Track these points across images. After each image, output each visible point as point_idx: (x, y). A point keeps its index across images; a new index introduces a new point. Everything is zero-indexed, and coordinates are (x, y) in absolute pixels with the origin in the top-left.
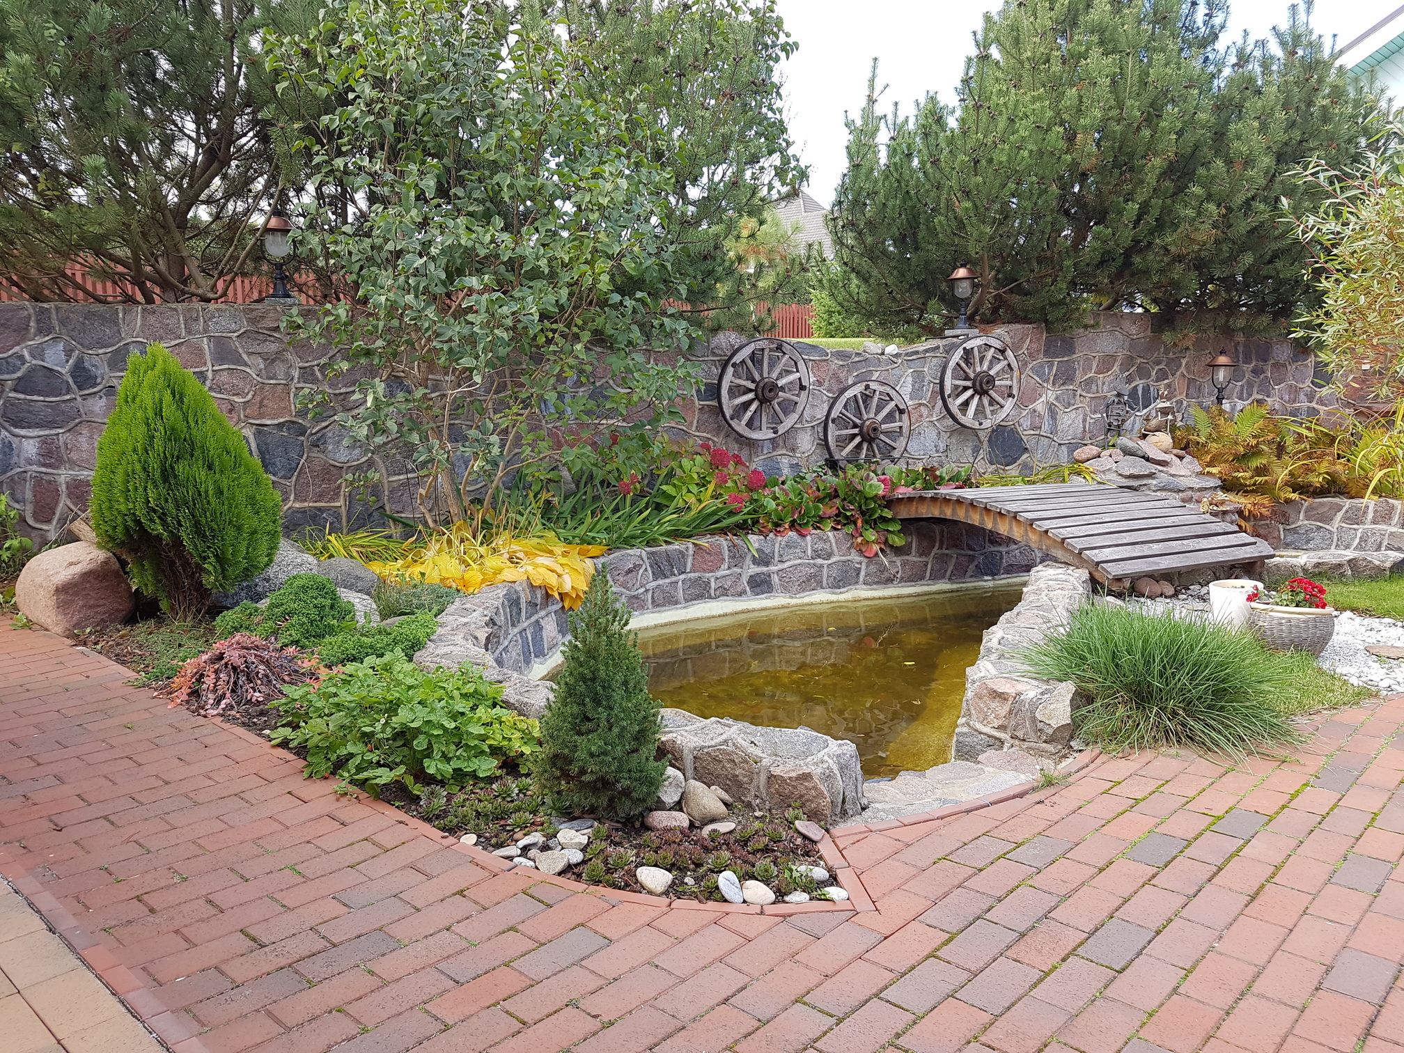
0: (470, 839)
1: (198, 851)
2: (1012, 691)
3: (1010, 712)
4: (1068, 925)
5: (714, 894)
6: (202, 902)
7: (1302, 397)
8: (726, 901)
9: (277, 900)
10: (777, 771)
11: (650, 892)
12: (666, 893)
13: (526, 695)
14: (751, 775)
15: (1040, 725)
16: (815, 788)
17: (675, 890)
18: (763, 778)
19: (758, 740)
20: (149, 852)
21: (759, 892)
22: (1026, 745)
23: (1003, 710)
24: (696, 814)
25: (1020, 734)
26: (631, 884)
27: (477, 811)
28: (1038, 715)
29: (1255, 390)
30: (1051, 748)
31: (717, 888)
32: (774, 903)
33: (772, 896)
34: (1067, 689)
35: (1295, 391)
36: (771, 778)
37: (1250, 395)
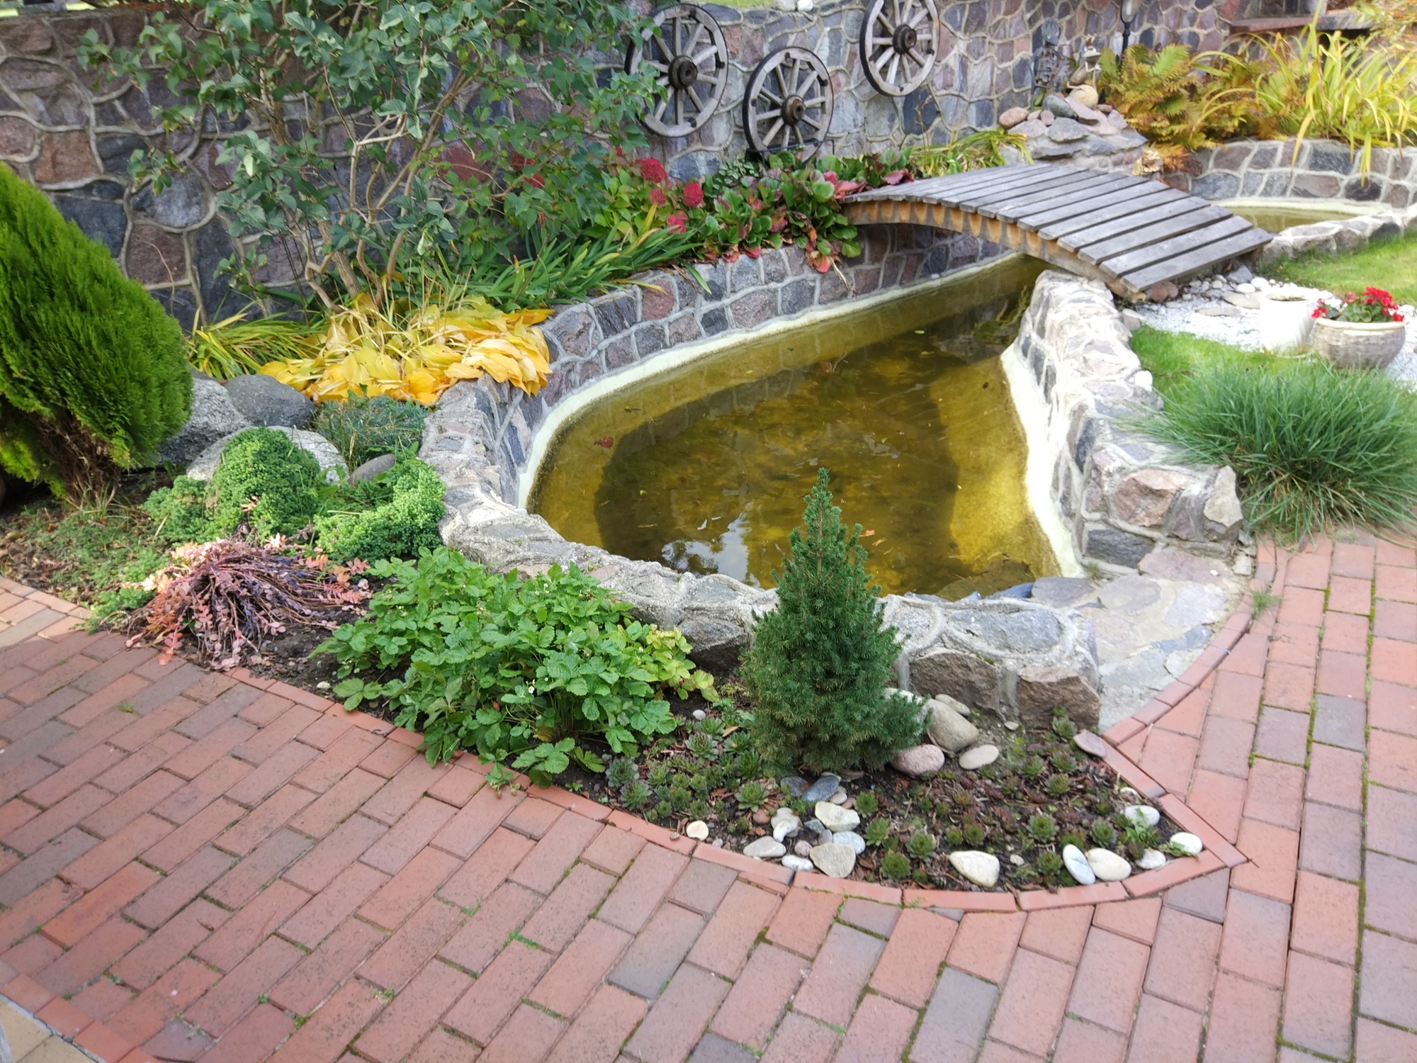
7: (1186, 21)
29: (1145, 17)
37: (1141, 24)
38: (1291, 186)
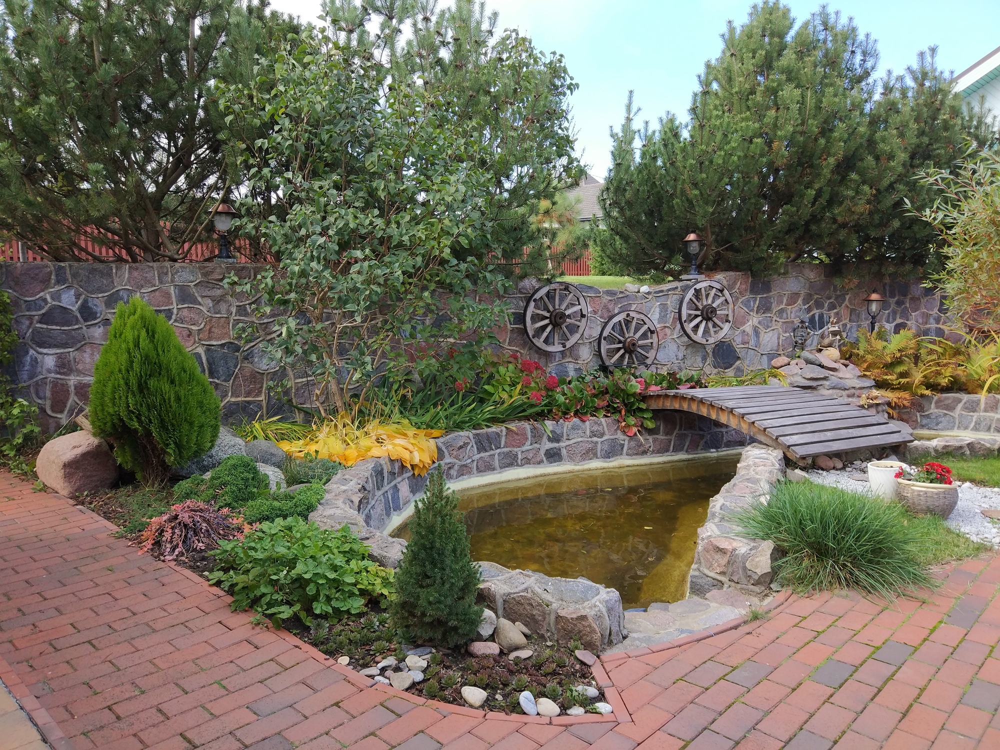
0: (344, 660)
1: (153, 670)
2: (729, 547)
3: (729, 562)
4: (769, 735)
5: (516, 708)
6: (154, 710)
7: (932, 320)
8: (525, 713)
9: (207, 710)
10: (562, 613)
11: (471, 706)
12: (482, 707)
13: (385, 549)
14: (544, 614)
15: (749, 573)
16: (590, 626)
17: (488, 705)
18: (553, 617)
19: (550, 588)
20: (119, 670)
21: (548, 706)
22: (739, 586)
23: (724, 560)
24: (504, 644)
25: (735, 579)
26: (458, 700)
27: (349, 639)
28: (748, 565)
29: (898, 316)
30: (757, 589)
31: (519, 704)
32: (559, 715)
33: (557, 710)
34: (768, 546)
35: (927, 317)
36: (558, 618)
37: (894, 319)
38: (993, 426)
